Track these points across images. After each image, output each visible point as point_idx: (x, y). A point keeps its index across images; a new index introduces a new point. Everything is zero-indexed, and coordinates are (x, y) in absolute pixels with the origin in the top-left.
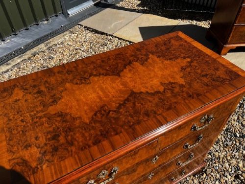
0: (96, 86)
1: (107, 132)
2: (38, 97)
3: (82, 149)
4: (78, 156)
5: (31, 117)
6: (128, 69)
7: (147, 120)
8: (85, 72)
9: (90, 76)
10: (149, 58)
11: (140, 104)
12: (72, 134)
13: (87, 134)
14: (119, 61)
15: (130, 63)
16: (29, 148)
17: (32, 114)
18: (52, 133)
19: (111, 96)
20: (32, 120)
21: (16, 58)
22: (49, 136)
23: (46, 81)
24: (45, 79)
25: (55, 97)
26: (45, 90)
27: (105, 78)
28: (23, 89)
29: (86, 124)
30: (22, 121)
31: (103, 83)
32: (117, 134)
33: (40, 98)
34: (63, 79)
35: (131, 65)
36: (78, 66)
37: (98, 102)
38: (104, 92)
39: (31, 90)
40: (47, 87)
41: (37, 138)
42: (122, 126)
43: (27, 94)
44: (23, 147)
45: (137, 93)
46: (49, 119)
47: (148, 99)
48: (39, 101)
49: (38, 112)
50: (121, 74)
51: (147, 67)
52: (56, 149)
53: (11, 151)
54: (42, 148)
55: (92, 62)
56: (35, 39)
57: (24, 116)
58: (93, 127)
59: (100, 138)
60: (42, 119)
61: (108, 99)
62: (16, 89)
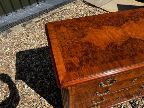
0: (107, 31)
1: (117, 57)
2: (74, 32)
3: (103, 63)
4: (101, 66)
5: (72, 42)
6: (126, 24)
7: (141, 55)
8: (99, 23)
9: (103, 25)
10: (139, 20)
11: (136, 45)
12: (96, 55)
13: (104, 56)
14: (120, 19)
15: (127, 21)
16: (73, 57)
17: (72, 40)
18: (85, 52)
19: (116, 38)
20: (73, 44)
21: (44, 14)
22: (83, 53)
23: (77, 24)
24: (77, 23)
25: (83, 33)
26: (78, 29)
27: (112, 27)
28: (66, 27)
29: (104, 51)
30: (67, 43)
31: (111, 30)
32: (123, 59)
33: (75, 33)
34: (87, 25)
35: (128, 22)
36: (95, 18)
37: (109, 40)
38: (112, 35)
39: (70, 28)
40: (78, 28)
41: (77, 53)
42: (126, 56)
43: (68, 30)
44: (70, 56)
45: (134, 39)
46: (81, 44)
47: (141, 43)
48: (75, 34)
49: (75, 40)
50: (122, 26)
51: (139, 24)
52: (87, 60)
53: (64, 57)
54: (80, 58)
55: (103, 18)
56: (54, 5)
57: (68, 41)
58: (108, 53)
59: (113, 59)
60: (78, 44)
61: (115, 39)
62: (62, 26)
